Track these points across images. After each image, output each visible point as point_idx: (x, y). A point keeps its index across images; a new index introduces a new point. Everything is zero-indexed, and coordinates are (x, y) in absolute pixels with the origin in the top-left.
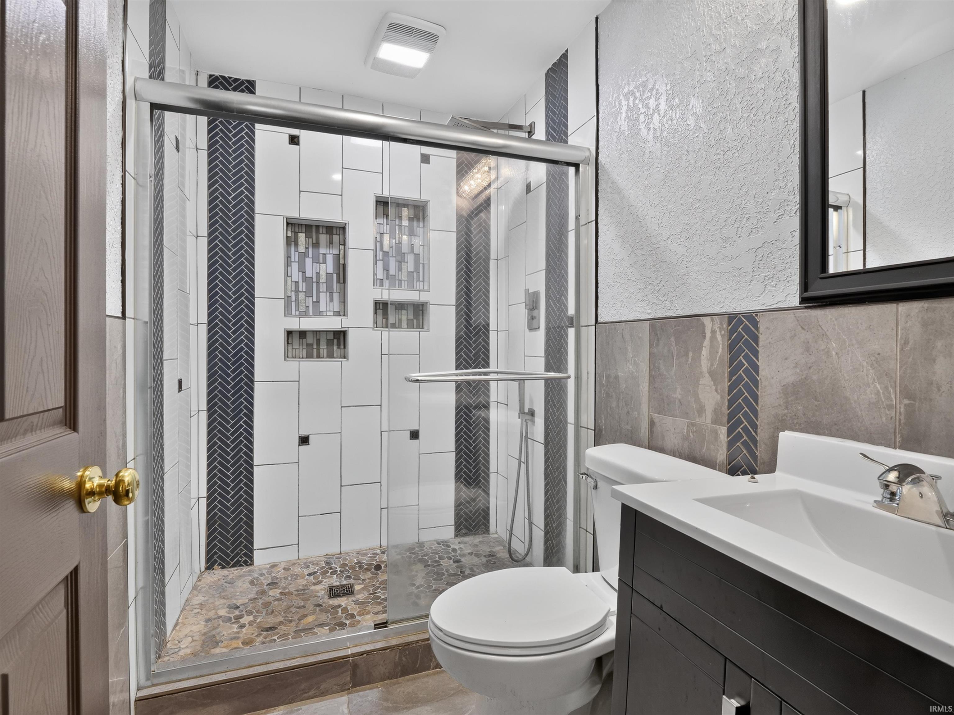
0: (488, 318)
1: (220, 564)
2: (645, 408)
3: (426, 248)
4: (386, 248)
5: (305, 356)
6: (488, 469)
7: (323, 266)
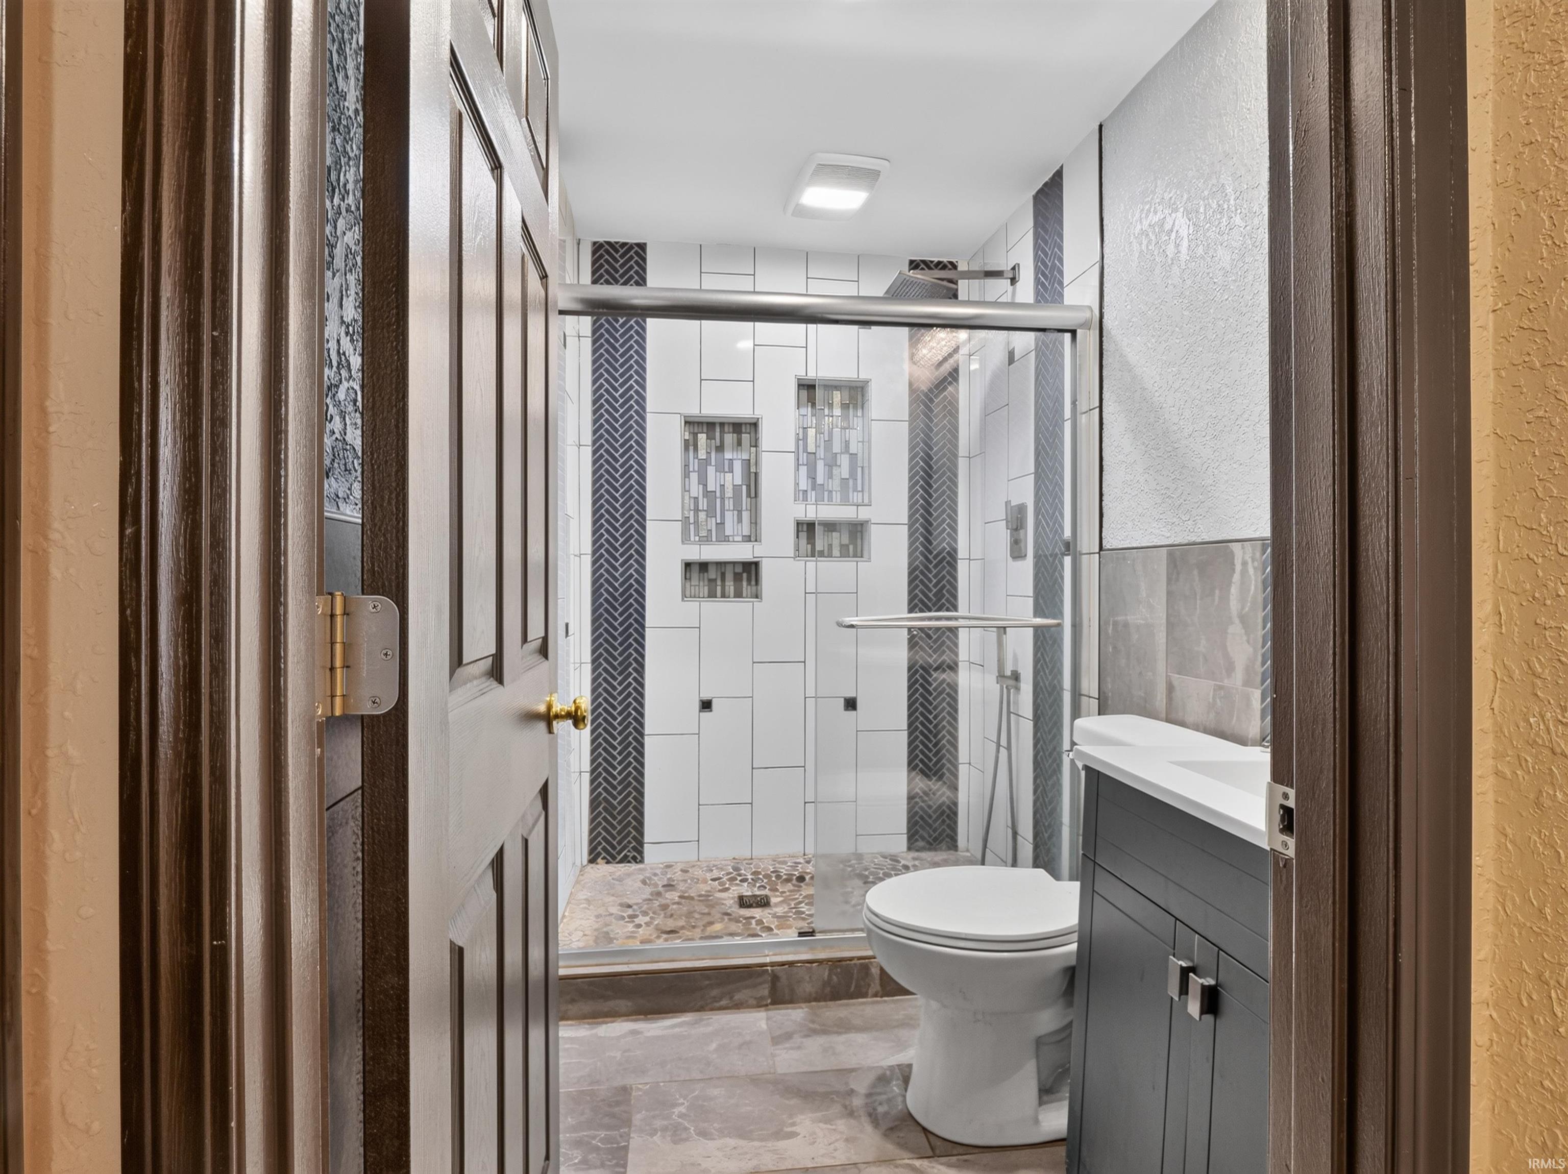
0: (956, 541)
1: (604, 858)
2: (1161, 666)
3: (866, 444)
4: (811, 448)
5: (706, 594)
6: (956, 758)
7: (729, 476)
